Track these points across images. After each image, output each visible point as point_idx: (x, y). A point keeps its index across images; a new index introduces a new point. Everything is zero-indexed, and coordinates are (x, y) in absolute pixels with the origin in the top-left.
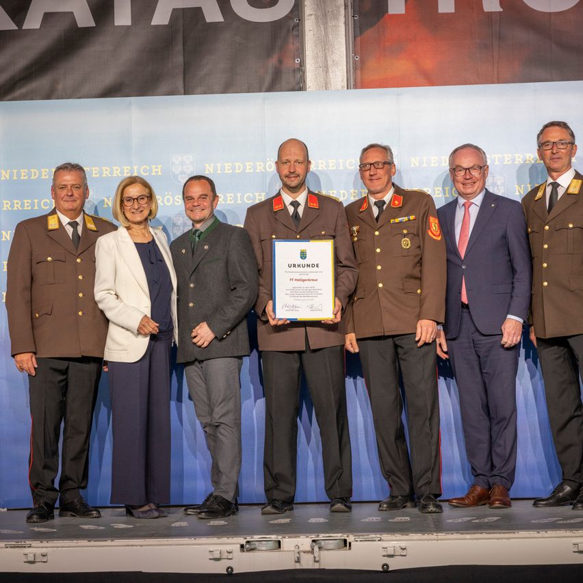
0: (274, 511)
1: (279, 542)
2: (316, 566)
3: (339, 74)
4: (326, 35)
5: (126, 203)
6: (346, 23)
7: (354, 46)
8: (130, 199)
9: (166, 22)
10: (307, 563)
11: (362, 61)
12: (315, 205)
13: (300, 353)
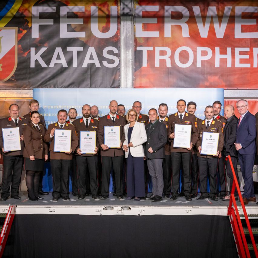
0: (104, 199)
1: (113, 208)
2: (122, 214)
3: (130, 83)
4: (127, 72)
5: (129, 116)
6: (132, 69)
7: (134, 74)
8: (131, 115)
9: (86, 67)
10: (120, 213)
11: (136, 78)
12: (118, 118)
13: (112, 157)
